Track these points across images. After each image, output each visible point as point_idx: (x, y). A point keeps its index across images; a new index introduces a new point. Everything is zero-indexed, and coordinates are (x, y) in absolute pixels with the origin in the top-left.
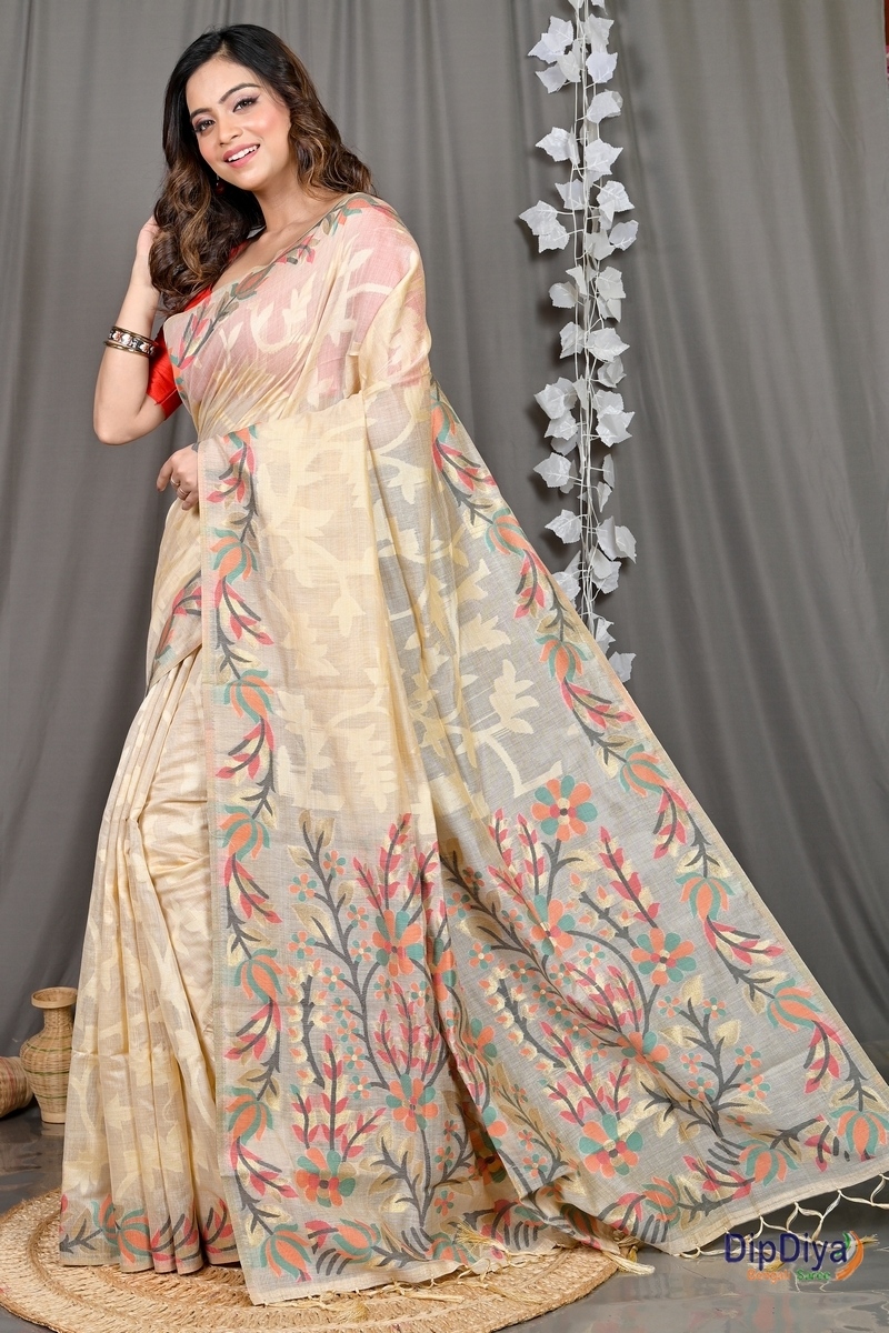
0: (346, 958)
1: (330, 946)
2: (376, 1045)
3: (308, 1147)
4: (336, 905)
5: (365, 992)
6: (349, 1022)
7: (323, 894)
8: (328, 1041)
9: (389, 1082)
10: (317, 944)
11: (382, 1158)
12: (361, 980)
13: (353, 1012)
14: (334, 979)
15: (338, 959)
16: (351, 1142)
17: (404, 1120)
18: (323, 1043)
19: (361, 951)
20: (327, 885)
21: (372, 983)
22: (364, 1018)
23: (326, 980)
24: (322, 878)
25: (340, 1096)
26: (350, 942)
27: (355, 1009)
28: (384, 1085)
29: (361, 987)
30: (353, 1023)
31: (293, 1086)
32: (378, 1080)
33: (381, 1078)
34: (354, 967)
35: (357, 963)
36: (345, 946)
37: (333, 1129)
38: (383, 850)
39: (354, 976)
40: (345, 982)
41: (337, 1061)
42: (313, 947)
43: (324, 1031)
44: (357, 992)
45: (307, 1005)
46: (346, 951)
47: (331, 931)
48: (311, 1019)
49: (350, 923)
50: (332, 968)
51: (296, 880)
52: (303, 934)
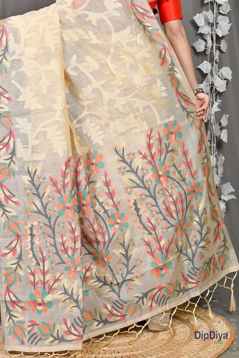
0: (46, 216)
1: (39, 212)
2: (60, 247)
3: (35, 289)
4: (41, 196)
5: (54, 228)
6: (48, 240)
7: (36, 193)
8: (40, 248)
9: (65, 261)
10: (34, 212)
11: (64, 292)
12: (52, 223)
13: (49, 236)
14: (42, 225)
15: (43, 217)
16: (52, 286)
17: (72, 275)
18: (38, 249)
19: (52, 213)
20: (37, 189)
21: (57, 224)
22: (54, 238)
23: (39, 225)
24: (35, 186)
25: (46, 269)
26: (47, 210)
27: (50, 235)
28: (64, 262)
29: (53, 226)
30: (50, 241)
31: (28, 266)
32: (61, 261)
33: (62, 260)
34: (49, 219)
35: (50, 217)
36: (45, 211)
37: (44, 281)
38: (62, 171)
39: (50, 222)
40: (46, 225)
41: (44, 256)
42: (33, 213)
43: (39, 245)
44: (51, 228)
45: (32, 235)
46: (46, 213)
47: (40, 206)
48: (34, 240)
49: (47, 202)
50: (41, 221)
51: (25, 189)
52: (29, 209)
